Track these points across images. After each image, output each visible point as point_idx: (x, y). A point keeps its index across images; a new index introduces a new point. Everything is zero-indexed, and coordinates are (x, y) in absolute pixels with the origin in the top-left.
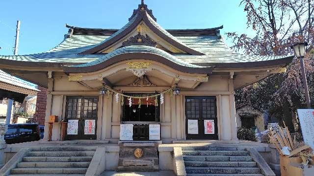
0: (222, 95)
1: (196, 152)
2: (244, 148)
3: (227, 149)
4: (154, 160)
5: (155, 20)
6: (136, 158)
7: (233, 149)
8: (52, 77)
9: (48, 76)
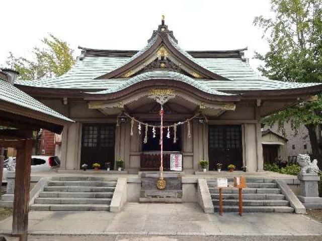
0: (248, 124)
2: (271, 181)
3: (253, 181)
4: (178, 192)
5: (176, 41)
6: (159, 189)
7: (260, 181)
8: (68, 103)
9: (63, 101)
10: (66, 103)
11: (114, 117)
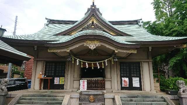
0: (144, 62)
1: (129, 99)
2: (160, 97)
3: (149, 97)
4: (102, 104)
5: (101, 14)
6: (90, 102)
7: (154, 97)
8: (37, 49)
9: (34, 48)
10: (36, 49)
11: (64, 57)
